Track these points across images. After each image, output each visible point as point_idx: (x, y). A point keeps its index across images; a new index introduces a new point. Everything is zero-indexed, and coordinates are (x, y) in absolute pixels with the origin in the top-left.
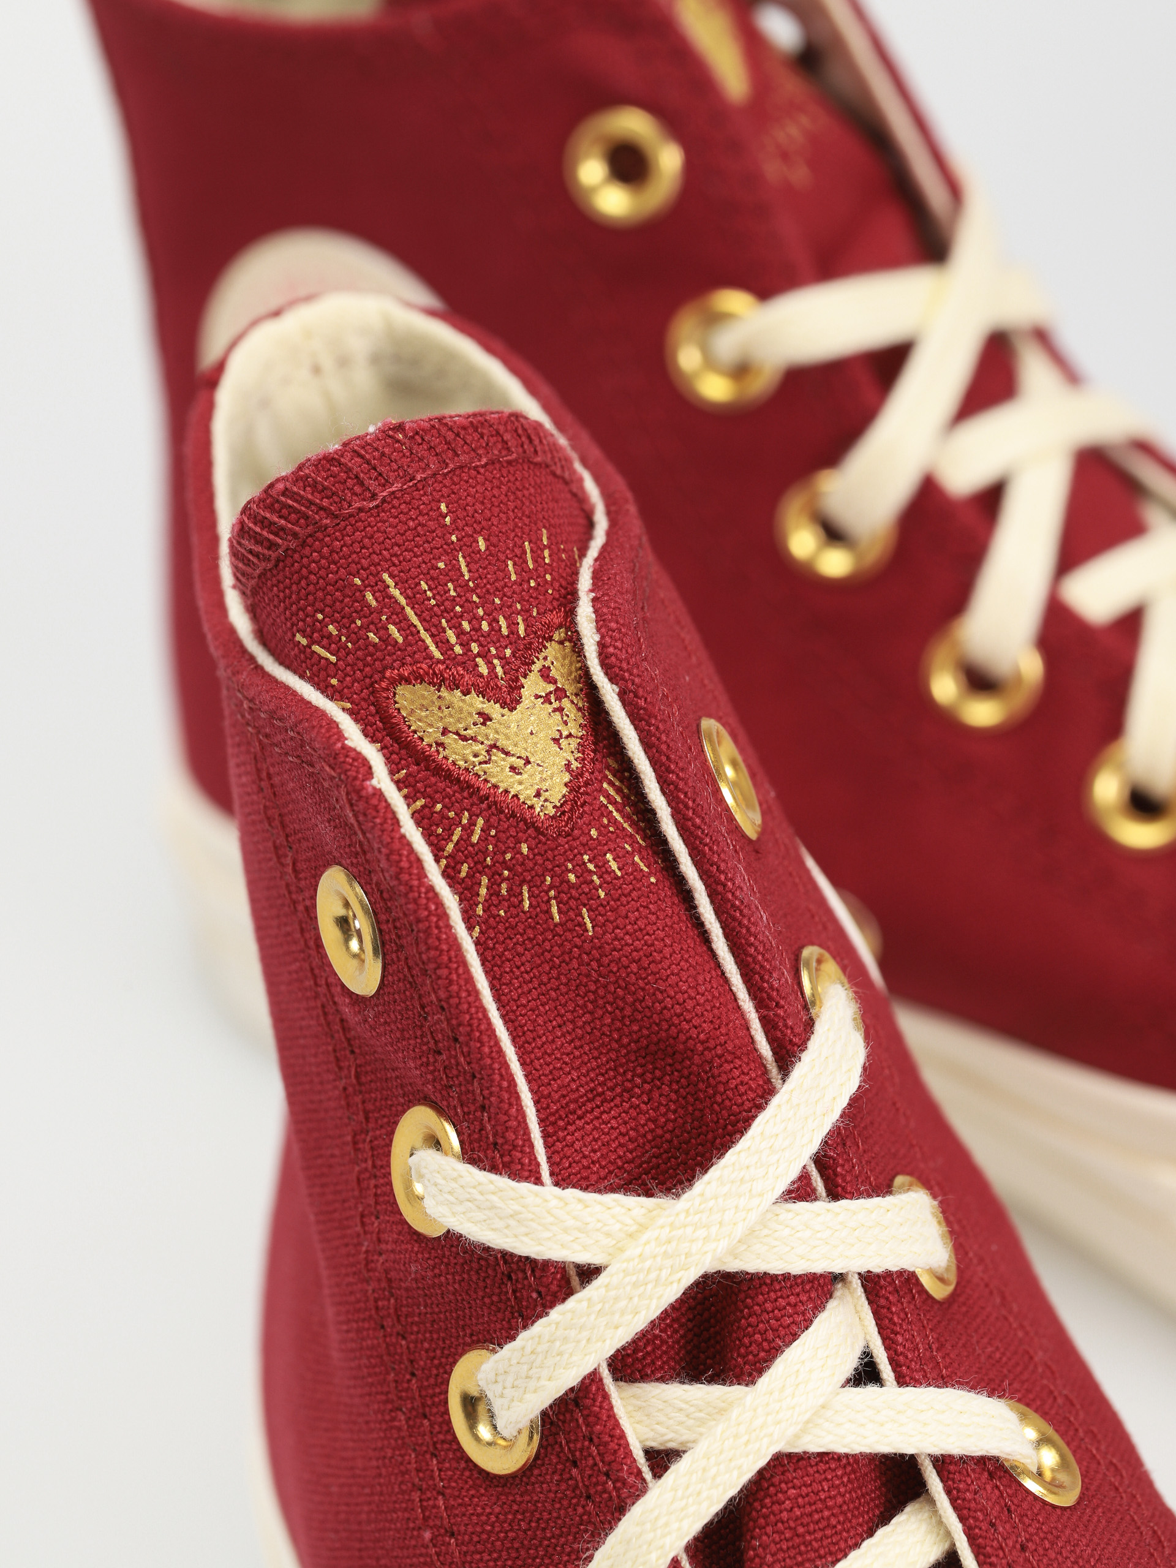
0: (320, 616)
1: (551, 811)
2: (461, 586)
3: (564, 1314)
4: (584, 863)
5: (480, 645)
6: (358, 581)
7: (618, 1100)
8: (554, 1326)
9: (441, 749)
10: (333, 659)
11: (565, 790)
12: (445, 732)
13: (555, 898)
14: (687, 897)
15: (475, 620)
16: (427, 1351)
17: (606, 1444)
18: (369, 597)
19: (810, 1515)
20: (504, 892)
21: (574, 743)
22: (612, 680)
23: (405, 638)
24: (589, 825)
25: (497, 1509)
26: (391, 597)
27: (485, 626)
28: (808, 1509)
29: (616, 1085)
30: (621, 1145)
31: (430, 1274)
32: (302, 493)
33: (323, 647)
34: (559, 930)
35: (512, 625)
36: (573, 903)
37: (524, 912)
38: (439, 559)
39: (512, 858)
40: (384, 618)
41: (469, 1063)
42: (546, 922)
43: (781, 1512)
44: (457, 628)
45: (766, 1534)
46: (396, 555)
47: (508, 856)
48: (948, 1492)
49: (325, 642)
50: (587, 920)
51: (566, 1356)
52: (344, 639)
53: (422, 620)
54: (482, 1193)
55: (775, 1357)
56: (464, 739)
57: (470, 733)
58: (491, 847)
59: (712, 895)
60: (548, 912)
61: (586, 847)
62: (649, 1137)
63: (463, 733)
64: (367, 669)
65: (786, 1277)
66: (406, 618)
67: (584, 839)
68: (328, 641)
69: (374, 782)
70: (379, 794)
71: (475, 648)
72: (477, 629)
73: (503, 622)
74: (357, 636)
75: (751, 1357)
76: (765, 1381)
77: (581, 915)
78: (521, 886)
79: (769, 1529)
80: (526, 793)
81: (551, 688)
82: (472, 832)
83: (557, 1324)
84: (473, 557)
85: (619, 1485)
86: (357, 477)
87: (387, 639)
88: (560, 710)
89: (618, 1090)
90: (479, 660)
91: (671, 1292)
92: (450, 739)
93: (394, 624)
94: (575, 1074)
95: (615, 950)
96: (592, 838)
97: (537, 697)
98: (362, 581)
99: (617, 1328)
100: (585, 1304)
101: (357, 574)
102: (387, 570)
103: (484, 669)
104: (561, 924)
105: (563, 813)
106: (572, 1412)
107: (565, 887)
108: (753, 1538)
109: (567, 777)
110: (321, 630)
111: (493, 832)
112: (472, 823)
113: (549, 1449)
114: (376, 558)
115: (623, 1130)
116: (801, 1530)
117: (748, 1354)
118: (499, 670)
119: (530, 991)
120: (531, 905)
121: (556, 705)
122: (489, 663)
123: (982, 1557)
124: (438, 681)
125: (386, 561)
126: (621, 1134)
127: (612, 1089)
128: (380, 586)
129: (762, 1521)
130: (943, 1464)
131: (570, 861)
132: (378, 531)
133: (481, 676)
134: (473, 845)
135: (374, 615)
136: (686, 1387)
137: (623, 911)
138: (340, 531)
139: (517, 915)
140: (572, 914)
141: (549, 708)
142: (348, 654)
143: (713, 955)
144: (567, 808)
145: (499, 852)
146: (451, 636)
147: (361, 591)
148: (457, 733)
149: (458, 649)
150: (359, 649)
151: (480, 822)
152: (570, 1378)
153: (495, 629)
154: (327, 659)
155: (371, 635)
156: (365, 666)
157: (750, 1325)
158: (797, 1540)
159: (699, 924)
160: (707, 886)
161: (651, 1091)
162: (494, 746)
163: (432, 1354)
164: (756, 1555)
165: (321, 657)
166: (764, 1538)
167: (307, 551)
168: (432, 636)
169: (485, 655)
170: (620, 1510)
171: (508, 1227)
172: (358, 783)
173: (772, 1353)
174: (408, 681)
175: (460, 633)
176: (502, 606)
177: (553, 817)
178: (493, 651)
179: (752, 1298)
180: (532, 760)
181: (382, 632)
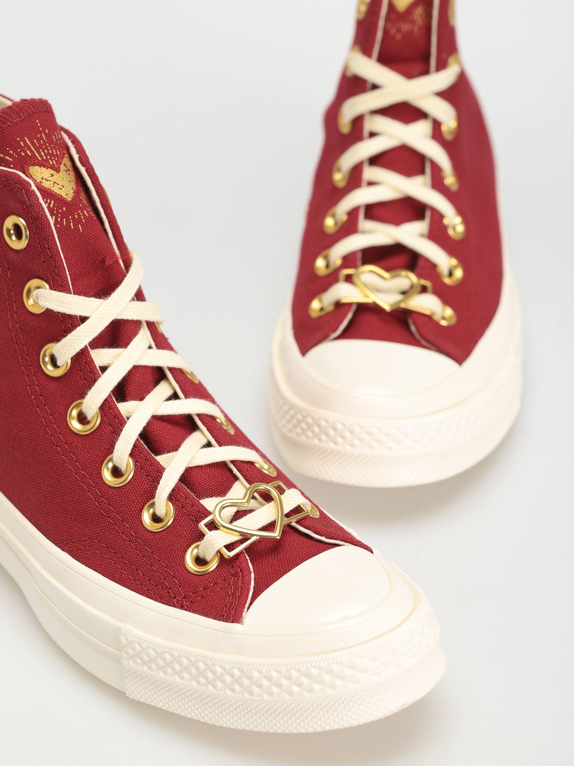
0: (8, 149)
1: (71, 200)
2: (44, 141)
3: (80, 329)
4: (79, 213)
5: (50, 157)
6: (18, 139)
7: (86, 276)
8: (78, 332)
9: (41, 183)
10: (11, 160)
11: (73, 194)
12: (42, 179)
13: (72, 222)
14: (102, 223)
15: (48, 150)
16: (32, 347)
17: (91, 364)
18: (22, 143)
19: (142, 381)
20: (59, 220)
21: (74, 182)
22: (83, 166)
23: (31, 154)
24: (80, 203)
25: (56, 386)
26: (27, 143)
27: (50, 152)
28: (142, 380)
29: (86, 272)
30: (88, 288)
31: (37, 324)
32: (3, 116)
33: (9, 157)
34: (73, 230)
35: (56, 152)
36: (76, 223)
37: (64, 226)
38: (38, 134)
39: (61, 211)
40: (26, 149)
41: (55, 263)
42: (70, 228)
43: (135, 380)
44: (44, 152)
45: (132, 386)
46: (28, 133)
47: (60, 211)
48: (173, 377)
49: (9, 155)
50: (80, 228)
51: (81, 340)
52: (14, 154)
53: (35, 150)
54: (58, 298)
55: (131, 341)
56: (47, 180)
57: (48, 179)
58: (55, 209)
59: (109, 223)
60: (70, 226)
61: (80, 208)
62: (94, 286)
63: (47, 179)
64: (21, 162)
65: (133, 321)
66: (31, 149)
67: (79, 207)
68: (10, 156)
69: (32, 188)
70: (34, 191)
71: (48, 157)
72: (48, 152)
73: (54, 151)
74: (18, 154)
75: (124, 342)
76: (130, 346)
77: (78, 226)
78: (63, 218)
79: (132, 385)
80: (64, 195)
81: (67, 168)
82: (51, 204)
83: (79, 331)
84: (45, 134)
85: (94, 374)
86: (17, 112)
87: (26, 154)
88: (69, 174)
89: (87, 273)
90: (50, 160)
91: (106, 323)
92: (44, 181)
93: (28, 150)
94: (77, 269)
95: (88, 235)
96: (80, 206)
97: (64, 170)
98: (20, 139)
99: (94, 332)
100: (86, 326)
101: (18, 137)
102: (26, 137)
103: (51, 162)
104: (74, 229)
105: (73, 200)
106: (81, 356)
107: (74, 219)
108: (128, 387)
109: (73, 191)
110: (8, 153)
111: (56, 205)
112: (50, 202)
113: (73, 367)
114: (23, 133)
115: (88, 284)
116: (141, 385)
117: (123, 341)
118: (55, 163)
119: (65, 247)
120: (66, 224)
121: (68, 173)
122: (52, 161)
123: (184, 392)
124: (40, 165)
125: (25, 134)
126: (87, 285)
127: (85, 273)
128: (24, 141)
129: (130, 383)
130: (171, 369)
131: (76, 212)
132: (23, 126)
133: (51, 164)
134: (51, 208)
135: (23, 148)
136: (108, 349)
137: (89, 225)
138: (13, 126)
139: (62, 226)
140: (76, 226)
141: (67, 173)
142: (15, 159)
143: (109, 238)
144: (74, 198)
145: (57, 210)
146: (42, 154)
147: (19, 142)
148: (45, 179)
149: (45, 158)
150: (19, 157)
151: (53, 202)
152: (82, 346)
153: (53, 152)
154: (10, 160)
155: (22, 153)
156: (20, 162)
157: (124, 333)
158: (140, 388)
159: (105, 230)
160: (108, 220)
161: (95, 274)
162: (55, 183)
163: (34, 348)
164: (129, 392)
165: (8, 160)
166: (131, 387)
167: (4, 131)
168: (38, 154)
169: (51, 159)
170: (95, 381)
171: (66, 306)
172: (28, 188)
173: (131, 340)
174: (32, 165)
175: (45, 153)
176: (54, 147)
177: (71, 201)
178: (53, 158)
179: (124, 326)
180: (64, 186)
181: (25, 152)
